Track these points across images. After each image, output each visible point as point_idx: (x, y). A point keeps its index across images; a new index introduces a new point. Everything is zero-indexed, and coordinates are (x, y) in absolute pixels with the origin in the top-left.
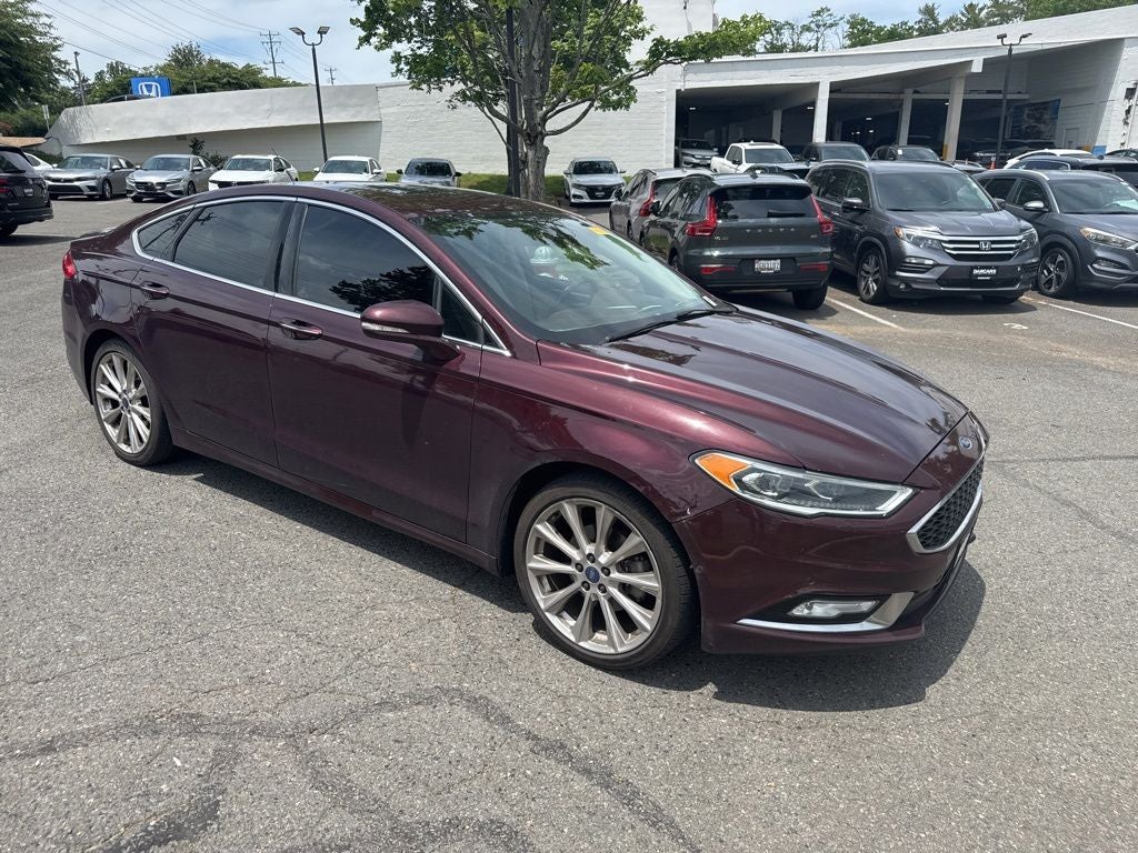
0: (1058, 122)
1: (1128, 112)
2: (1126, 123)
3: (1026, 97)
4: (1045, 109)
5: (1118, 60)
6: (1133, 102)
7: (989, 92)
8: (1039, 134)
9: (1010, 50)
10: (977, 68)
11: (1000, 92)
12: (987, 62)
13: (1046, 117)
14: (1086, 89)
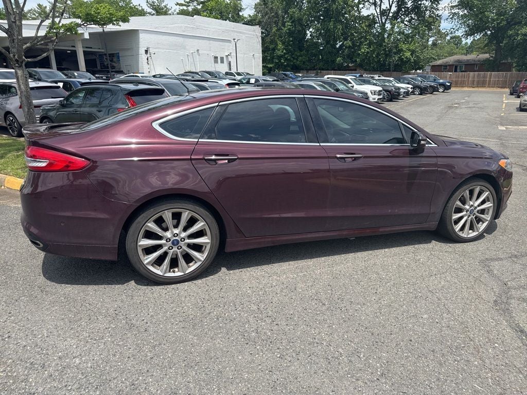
0: (121, 63)
1: (147, 59)
2: (148, 64)
3: (103, 51)
4: (113, 56)
5: (139, 38)
6: (148, 55)
7: (87, 48)
8: (113, 67)
9: (103, 30)
10: (87, 36)
11: (91, 48)
12: (90, 34)
13: (114, 60)
14: (129, 49)
